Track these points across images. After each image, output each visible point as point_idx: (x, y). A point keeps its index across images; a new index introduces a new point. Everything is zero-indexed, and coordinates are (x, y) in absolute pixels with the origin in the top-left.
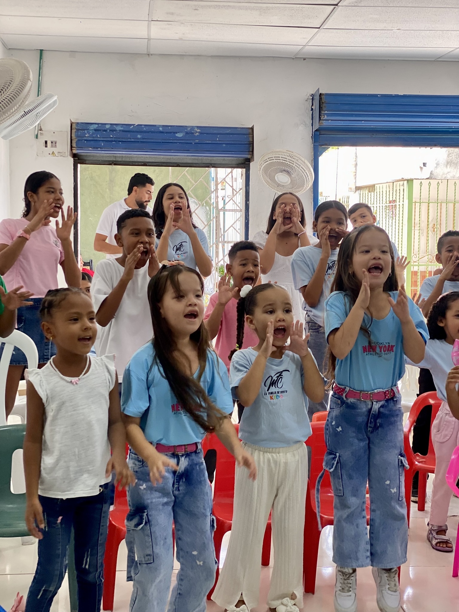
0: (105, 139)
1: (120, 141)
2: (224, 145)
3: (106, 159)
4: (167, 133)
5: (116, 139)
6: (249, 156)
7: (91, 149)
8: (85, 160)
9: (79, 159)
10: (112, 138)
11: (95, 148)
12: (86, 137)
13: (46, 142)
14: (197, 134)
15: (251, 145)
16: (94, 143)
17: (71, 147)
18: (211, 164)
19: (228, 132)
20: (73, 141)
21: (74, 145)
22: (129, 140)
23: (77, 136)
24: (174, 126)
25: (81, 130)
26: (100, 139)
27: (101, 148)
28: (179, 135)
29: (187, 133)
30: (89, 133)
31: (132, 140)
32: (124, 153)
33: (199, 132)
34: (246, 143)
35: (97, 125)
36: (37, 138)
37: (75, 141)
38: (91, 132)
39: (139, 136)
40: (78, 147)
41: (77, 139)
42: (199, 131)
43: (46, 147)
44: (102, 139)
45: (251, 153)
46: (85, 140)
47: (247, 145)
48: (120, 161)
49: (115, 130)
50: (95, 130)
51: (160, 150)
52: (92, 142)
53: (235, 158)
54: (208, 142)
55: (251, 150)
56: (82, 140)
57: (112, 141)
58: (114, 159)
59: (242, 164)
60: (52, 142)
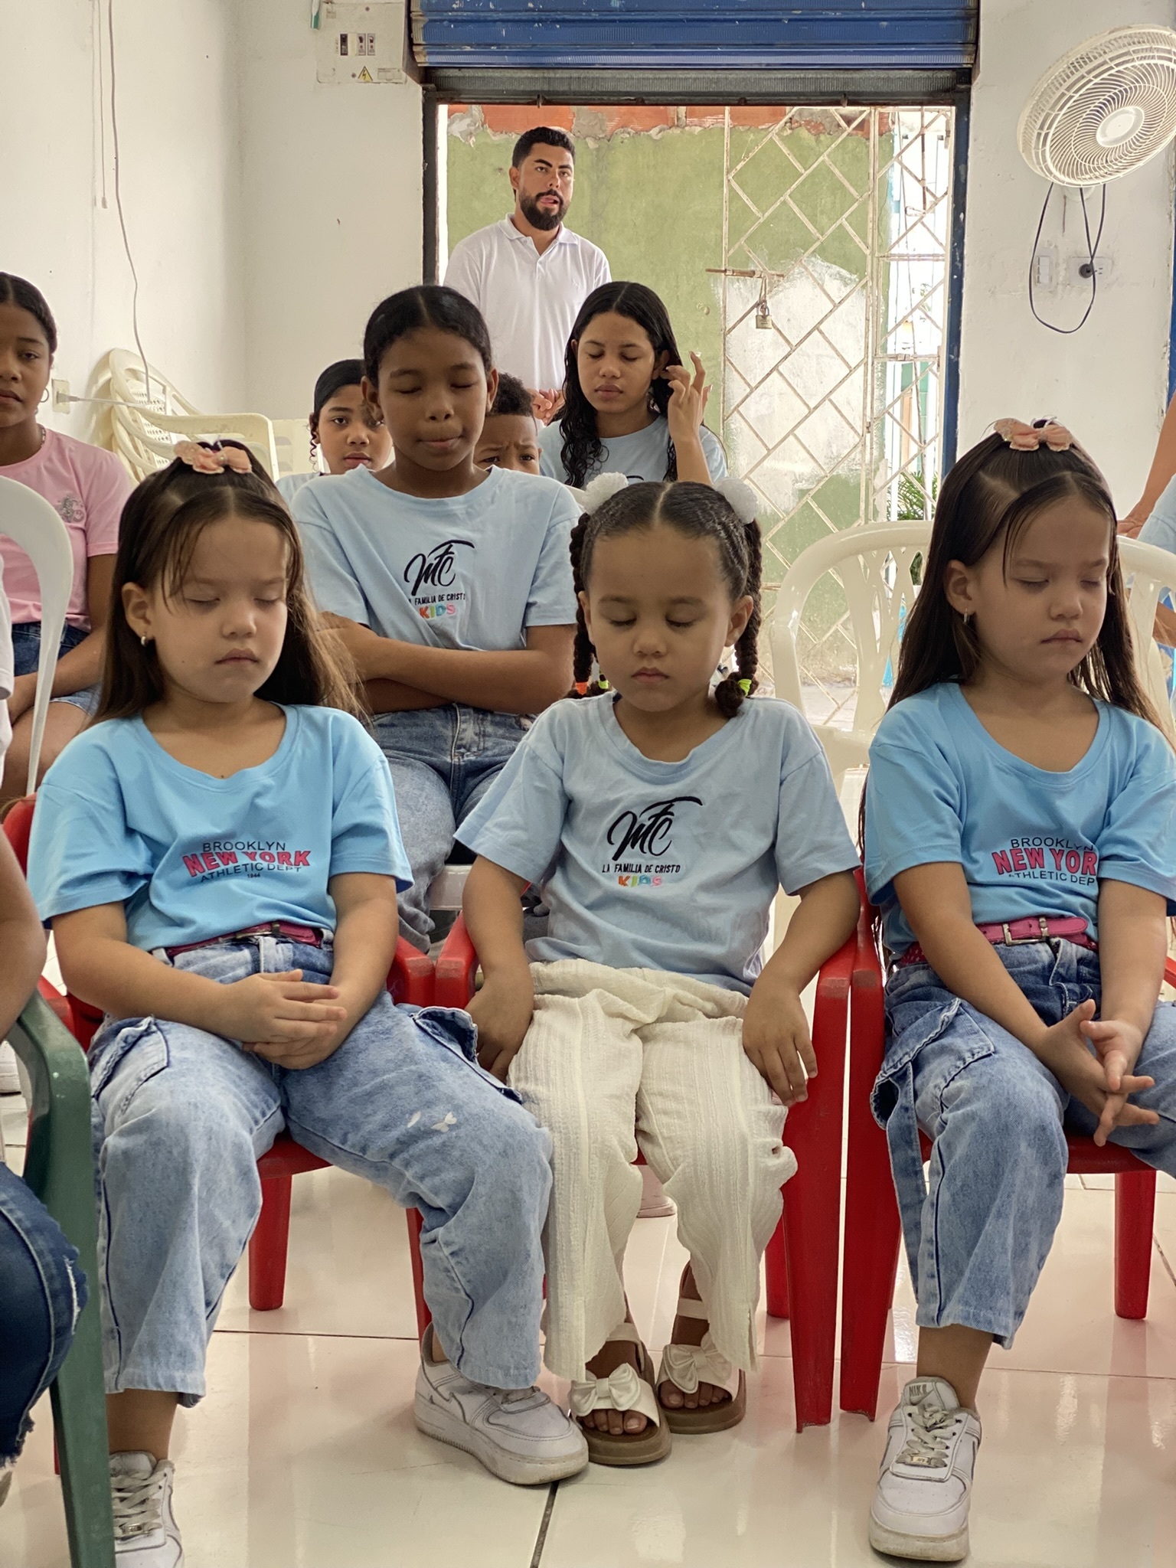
0: (511, 16)
1: (558, 21)
2: (885, 23)
3: (522, 88)
5: (544, 15)
6: (965, 61)
7: (468, 49)
8: (459, 92)
9: (439, 89)
11: (482, 45)
13: (344, 39)
15: (973, 21)
16: (478, 30)
17: (411, 43)
18: (845, 94)
20: (414, 25)
21: (418, 38)
22: (584, 16)
23: (427, 9)
26: (495, 16)
27: (498, 45)
31: (595, 15)
34: (954, 13)
36: (316, 25)
37: (421, 25)
39: (615, 3)
40: (433, 46)
41: (426, 19)
43: (344, 53)
44: (502, 16)
45: (971, 48)
46: (451, 21)
47: (959, 22)
48: (564, 93)
51: (682, 46)
52: (471, 26)
53: (924, 73)
54: (832, 15)
55: (971, 37)
56: (442, 21)
57: (534, 21)
58: (546, 88)
59: (947, 91)
60: (361, 39)
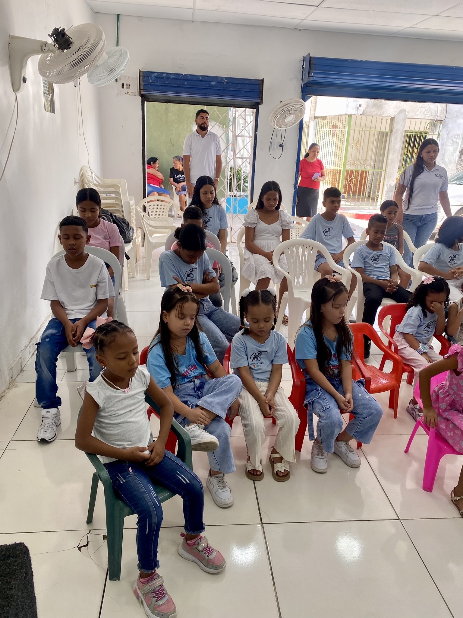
0: (163, 84)
1: (173, 86)
2: (243, 92)
3: (163, 98)
4: (204, 81)
5: (170, 85)
6: (259, 101)
8: (149, 99)
9: (145, 98)
10: (167, 83)
11: (156, 90)
12: (149, 82)
13: (123, 85)
14: (225, 83)
15: (261, 93)
16: (155, 87)
17: (140, 89)
18: (233, 105)
19: (246, 82)
20: (141, 85)
21: (142, 88)
22: (179, 86)
23: (144, 81)
24: (209, 76)
25: (146, 77)
26: (159, 84)
27: (160, 91)
28: (213, 83)
29: (218, 82)
31: (181, 86)
32: (175, 94)
34: (257, 91)
35: (157, 74)
36: (117, 81)
38: (153, 78)
39: (186, 83)
40: (145, 90)
41: (144, 84)
42: (226, 80)
43: (123, 88)
44: (160, 84)
45: (261, 98)
46: (149, 85)
47: (258, 93)
48: (172, 100)
49: (170, 78)
50: (156, 77)
51: (200, 93)
53: (250, 101)
54: (232, 89)
55: (261, 96)
56: (147, 84)
57: (167, 86)
58: (168, 99)
59: (254, 105)
60: (127, 85)
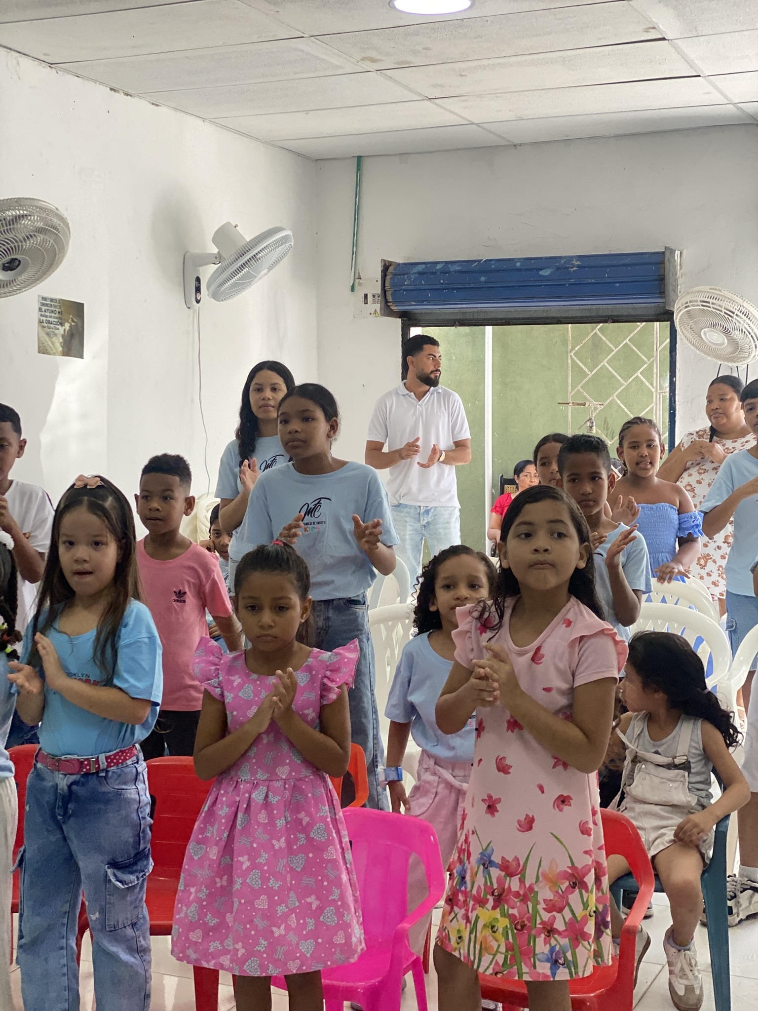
0: (433, 287)
2: (618, 285)
4: (527, 270)
7: (413, 303)
8: (419, 321)
9: (409, 320)
11: (421, 302)
12: (405, 285)
13: (366, 296)
14: (575, 269)
15: (664, 282)
16: (418, 294)
17: (387, 302)
19: (626, 261)
20: (387, 293)
21: (390, 299)
22: (467, 286)
23: (392, 285)
24: (541, 258)
25: (399, 275)
26: (424, 287)
27: (427, 301)
28: (545, 273)
29: (558, 268)
30: (409, 279)
31: (472, 285)
32: (464, 306)
33: (578, 266)
34: (654, 278)
35: (424, 266)
36: (353, 289)
37: (390, 293)
38: (413, 277)
39: (483, 279)
40: (395, 302)
41: (392, 290)
42: (578, 263)
43: (366, 303)
46: (404, 290)
47: (657, 282)
49: (449, 272)
50: (420, 273)
51: (517, 298)
52: (414, 292)
54: (590, 281)
55: (663, 290)
56: (400, 290)
57: (443, 289)
59: (661, 314)
60: (374, 296)
